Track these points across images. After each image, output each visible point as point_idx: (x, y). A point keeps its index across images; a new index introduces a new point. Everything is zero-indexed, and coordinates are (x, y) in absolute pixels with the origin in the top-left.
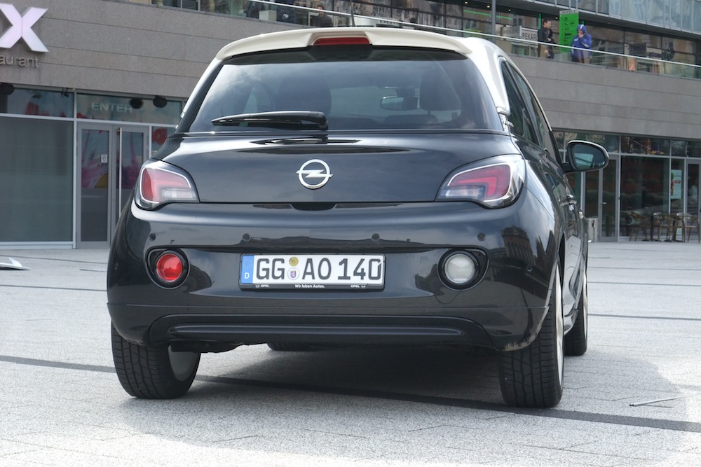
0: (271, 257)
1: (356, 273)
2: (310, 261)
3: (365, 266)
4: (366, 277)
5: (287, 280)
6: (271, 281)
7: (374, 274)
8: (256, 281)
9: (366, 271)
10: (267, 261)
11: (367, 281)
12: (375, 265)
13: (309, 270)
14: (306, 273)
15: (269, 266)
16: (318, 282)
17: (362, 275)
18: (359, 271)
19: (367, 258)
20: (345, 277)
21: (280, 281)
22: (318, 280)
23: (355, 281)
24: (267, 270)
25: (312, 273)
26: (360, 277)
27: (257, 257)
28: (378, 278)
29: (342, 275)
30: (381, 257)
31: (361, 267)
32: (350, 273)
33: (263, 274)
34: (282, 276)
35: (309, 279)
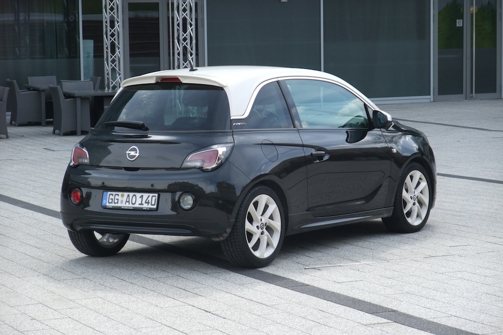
0: (114, 193)
1: (146, 203)
2: (128, 196)
3: (150, 199)
4: (150, 204)
5: (119, 205)
6: (113, 205)
7: (153, 203)
8: (108, 204)
9: (150, 201)
10: (112, 195)
11: (150, 206)
12: (154, 198)
13: (128, 200)
14: (127, 202)
15: (113, 197)
16: (130, 206)
17: (148, 203)
18: (147, 201)
19: (151, 195)
20: (142, 204)
21: (116, 205)
22: (131, 205)
23: (145, 206)
24: (112, 199)
25: (129, 202)
26: (147, 204)
27: (109, 193)
28: (154, 205)
29: (140, 203)
30: (156, 195)
31: (148, 199)
32: (144, 202)
33: (110, 201)
34: (117, 203)
35: (127, 204)
